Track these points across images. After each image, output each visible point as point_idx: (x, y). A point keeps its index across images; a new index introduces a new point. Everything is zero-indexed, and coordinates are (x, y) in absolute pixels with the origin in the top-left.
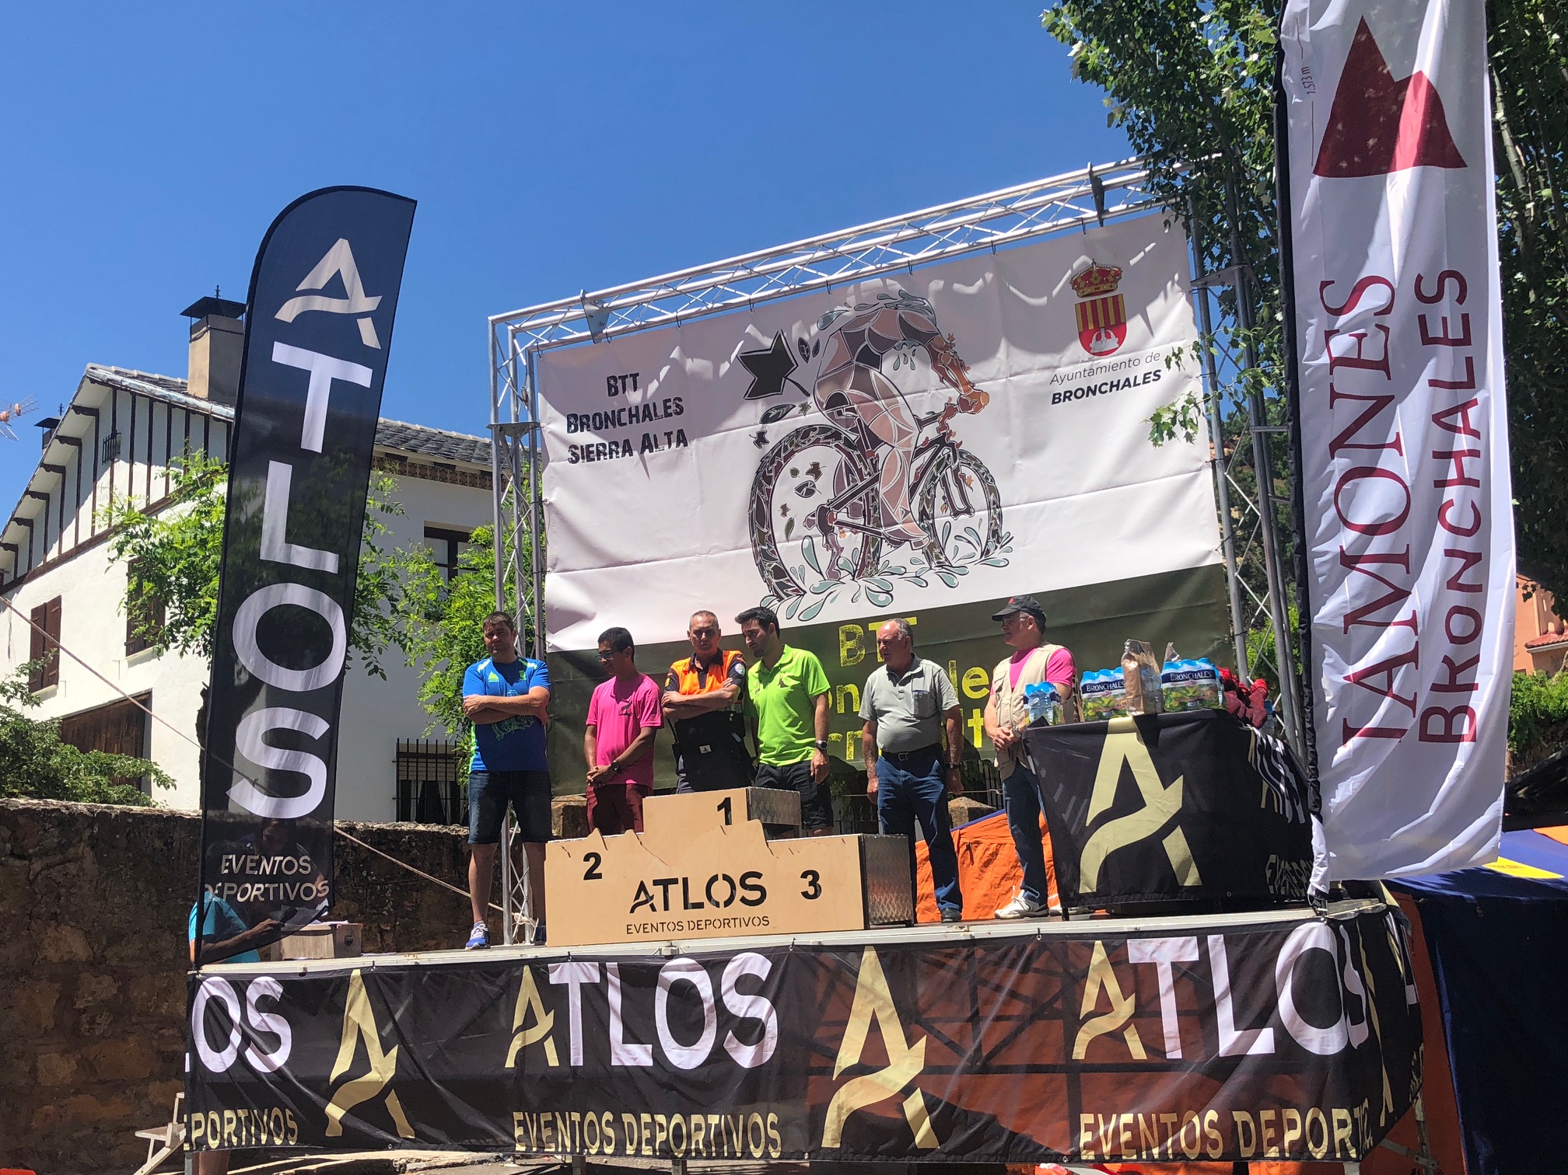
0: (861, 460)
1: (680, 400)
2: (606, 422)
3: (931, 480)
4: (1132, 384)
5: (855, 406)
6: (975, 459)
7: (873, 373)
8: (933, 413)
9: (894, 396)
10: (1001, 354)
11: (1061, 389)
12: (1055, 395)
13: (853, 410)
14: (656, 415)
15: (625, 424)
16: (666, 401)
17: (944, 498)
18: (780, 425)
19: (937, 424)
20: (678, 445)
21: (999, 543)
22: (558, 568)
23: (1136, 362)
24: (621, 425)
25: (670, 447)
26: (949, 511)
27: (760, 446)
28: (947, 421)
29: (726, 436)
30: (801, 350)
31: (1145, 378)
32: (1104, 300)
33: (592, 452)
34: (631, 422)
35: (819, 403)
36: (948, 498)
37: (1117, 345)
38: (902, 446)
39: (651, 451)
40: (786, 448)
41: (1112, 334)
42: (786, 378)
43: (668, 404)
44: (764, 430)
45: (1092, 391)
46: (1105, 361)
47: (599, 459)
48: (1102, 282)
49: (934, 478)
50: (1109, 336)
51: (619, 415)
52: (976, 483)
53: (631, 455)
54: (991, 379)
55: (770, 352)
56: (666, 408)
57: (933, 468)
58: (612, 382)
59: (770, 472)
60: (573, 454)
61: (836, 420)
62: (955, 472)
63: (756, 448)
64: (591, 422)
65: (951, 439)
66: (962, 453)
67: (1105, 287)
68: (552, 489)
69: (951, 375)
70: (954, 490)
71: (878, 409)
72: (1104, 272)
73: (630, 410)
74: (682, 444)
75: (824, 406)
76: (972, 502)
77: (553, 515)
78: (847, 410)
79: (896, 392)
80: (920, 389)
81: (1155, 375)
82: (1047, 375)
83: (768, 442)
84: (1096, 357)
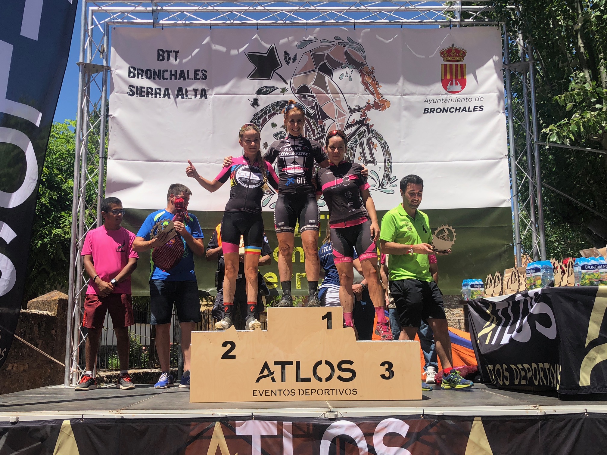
0: (315, 125)
1: (206, 71)
2: (154, 75)
3: (354, 142)
4: (467, 110)
5: (315, 95)
6: (379, 135)
7: (327, 78)
8: (359, 107)
9: (338, 93)
10: (400, 83)
11: (429, 107)
12: (425, 109)
13: (313, 97)
14: (188, 77)
15: (167, 79)
16: (196, 71)
17: (360, 153)
18: (268, 98)
19: (360, 113)
20: (201, 97)
21: (389, 181)
22: (115, 157)
23: (470, 100)
24: (164, 79)
25: (195, 97)
26: (362, 160)
27: (254, 107)
28: (366, 112)
29: (233, 97)
30: (285, 58)
31: (474, 108)
32: (456, 65)
33: (144, 92)
34: (171, 79)
35: (293, 89)
36: (363, 153)
37: (461, 90)
38: (340, 121)
39: (183, 98)
40: (270, 111)
41: (458, 83)
42: (274, 71)
43: (197, 73)
44: (258, 98)
45: (445, 110)
46: (454, 96)
47: (148, 96)
48: (456, 56)
49: (356, 141)
50: (457, 84)
51: (163, 73)
52: (379, 148)
53: (169, 98)
54: (393, 95)
55: (266, 55)
56: (196, 74)
57: (356, 136)
58: (161, 53)
59: (259, 122)
60: (131, 90)
61: (302, 101)
62: (368, 140)
63: (252, 107)
64: (144, 74)
65: (368, 122)
66: (372, 131)
67: (458, 59)
68: (116, 109)
69: (371, 88)
70: (367, 150)
71: (328, 99)
72: (457, 51)
73: (171, 71)
74: (204, 97)
75: (296, 91)
76: (376, 157)
77: (115, 125)
78: (309, 96)
79: (339, 91)
80: (354, 92)
81: (480, 107)
82: (423, 98)
83: (259, 106)
84: (449, 93)
